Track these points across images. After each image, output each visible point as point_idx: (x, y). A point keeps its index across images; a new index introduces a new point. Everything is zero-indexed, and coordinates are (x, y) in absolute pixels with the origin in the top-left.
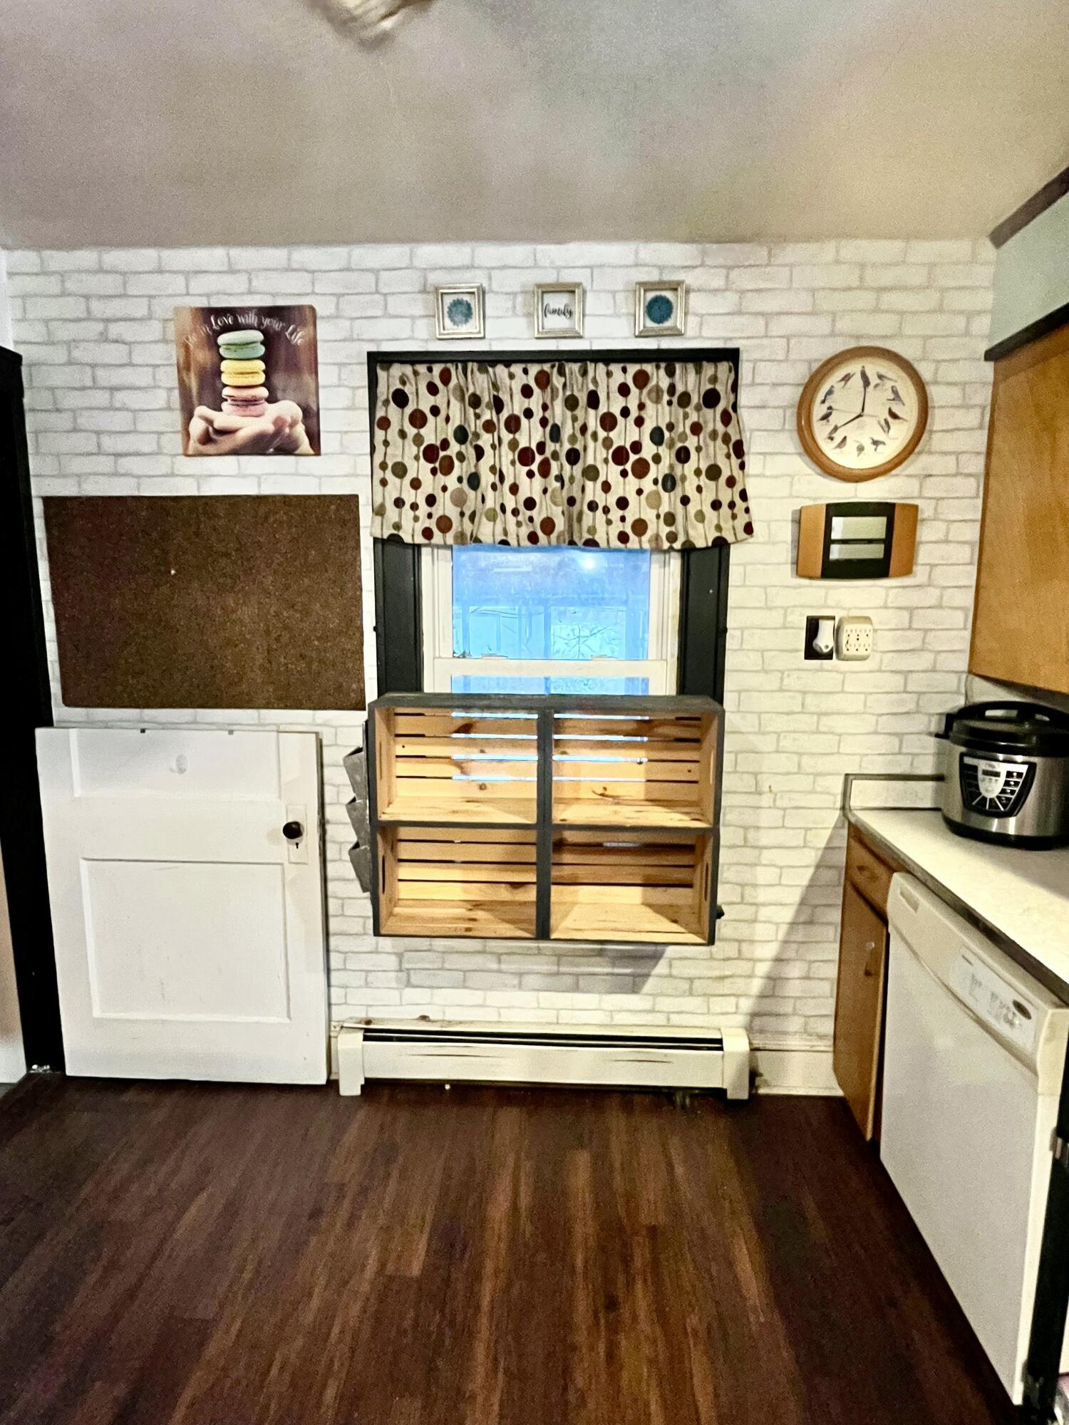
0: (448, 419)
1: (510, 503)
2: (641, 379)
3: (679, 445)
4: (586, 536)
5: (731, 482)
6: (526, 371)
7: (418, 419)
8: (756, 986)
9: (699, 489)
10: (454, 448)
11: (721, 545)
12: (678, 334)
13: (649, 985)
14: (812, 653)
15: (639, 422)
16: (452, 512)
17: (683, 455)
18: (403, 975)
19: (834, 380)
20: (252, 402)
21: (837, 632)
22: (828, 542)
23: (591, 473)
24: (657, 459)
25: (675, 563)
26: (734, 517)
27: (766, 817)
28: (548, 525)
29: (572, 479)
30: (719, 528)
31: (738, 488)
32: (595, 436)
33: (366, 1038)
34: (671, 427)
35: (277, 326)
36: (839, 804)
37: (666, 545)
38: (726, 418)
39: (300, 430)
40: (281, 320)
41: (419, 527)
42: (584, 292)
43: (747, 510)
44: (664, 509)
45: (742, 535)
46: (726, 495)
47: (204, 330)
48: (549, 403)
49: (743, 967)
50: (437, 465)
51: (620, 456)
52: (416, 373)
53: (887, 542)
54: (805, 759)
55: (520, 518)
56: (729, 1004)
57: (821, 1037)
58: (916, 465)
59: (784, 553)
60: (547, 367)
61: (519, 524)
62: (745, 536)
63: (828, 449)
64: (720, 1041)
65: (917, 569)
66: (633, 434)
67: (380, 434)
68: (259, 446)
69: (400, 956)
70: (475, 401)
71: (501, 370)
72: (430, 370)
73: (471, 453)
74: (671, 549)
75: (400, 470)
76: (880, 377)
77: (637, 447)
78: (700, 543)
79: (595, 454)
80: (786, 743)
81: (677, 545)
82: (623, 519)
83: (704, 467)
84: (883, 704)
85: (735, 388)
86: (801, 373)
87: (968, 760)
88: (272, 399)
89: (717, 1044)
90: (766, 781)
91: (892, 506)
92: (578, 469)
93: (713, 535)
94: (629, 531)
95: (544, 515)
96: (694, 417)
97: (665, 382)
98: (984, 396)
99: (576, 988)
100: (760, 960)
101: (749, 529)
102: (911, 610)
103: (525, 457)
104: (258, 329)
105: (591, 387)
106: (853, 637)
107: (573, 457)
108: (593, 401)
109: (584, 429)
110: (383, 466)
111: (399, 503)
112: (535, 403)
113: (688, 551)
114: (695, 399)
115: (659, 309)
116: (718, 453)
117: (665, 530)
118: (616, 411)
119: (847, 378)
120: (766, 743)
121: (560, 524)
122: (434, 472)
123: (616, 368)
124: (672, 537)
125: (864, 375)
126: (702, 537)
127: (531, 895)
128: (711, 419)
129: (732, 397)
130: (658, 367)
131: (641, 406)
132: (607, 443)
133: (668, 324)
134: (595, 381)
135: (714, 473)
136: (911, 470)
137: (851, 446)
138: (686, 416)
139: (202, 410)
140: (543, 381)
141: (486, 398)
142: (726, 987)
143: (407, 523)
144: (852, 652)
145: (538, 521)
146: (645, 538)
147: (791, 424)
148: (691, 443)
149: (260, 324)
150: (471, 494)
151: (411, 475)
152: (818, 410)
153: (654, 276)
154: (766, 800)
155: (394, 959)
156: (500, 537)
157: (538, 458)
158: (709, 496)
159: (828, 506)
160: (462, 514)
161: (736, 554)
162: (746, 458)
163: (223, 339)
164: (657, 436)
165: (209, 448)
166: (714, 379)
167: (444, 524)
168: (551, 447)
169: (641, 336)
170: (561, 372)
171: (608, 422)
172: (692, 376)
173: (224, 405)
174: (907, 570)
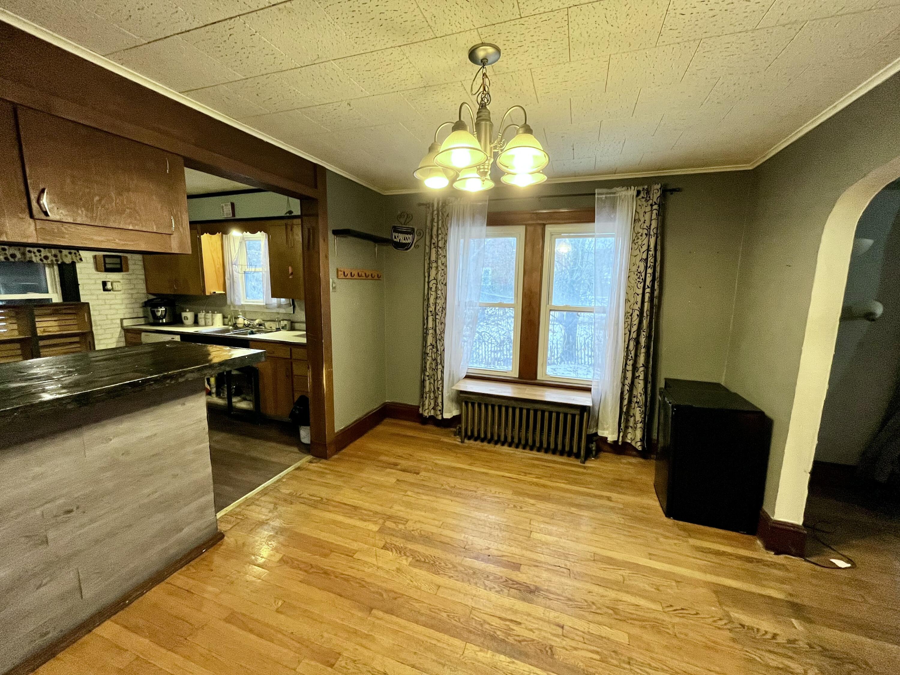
4: (28, 259)
11: (73, 264)
14: (105, 290)
21: (111, 285)
22: (105, 263)
25: (57, 268)
26: (76, 256)
28: (13, 256)
30: (72, 259)
36: (120, 326)
37: (55, 263)
43: (79, 255)
44: (54, 253)
53: (121, 264)
54: (110, 316)
59: (92, 265)
62: (80, 261)
65: (130, 270)
78: (66, 263)
80: (103, 312)
81: (59, 263)
82: (40, 255)
84: (126, 301)
87: (153, 309)
91: (120, 256)
93: (71, 261)
94: (43, 258)
95: (11, 253)
101: (81, 259)
102: (130, 279)
106: (116, 286)
113: (62, 264)
117: (54, 259)
121: (19, 256)
124: (57, 261)
126: (66, 261)
144: (117, 289)
145: (8, 254)
146: (49, 261)
159: (103, 255)
161: (78, 266)
174: (127, 270)
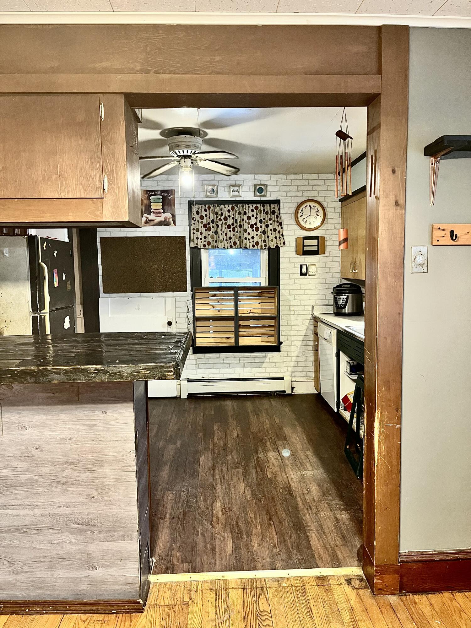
0: (209, 218)
1: (225, 238)
2: (257, 208)
3: (266, 223)
4: (244, 246)
5: (279, 232)
6: (229, 206)
7: (202, 218)
8: (292, 364)
9: (271, 234)
10: (211, 225)
11: (278, 248)
12: (264, 196)
13: (264, 365)
14: (302, 274)
15: (256, 218)
16: (211, 240)
17: (267, 226)
18: (197, 366)
19: (303, 207)
20: (159, 213)
21: (307, 268)
22: (304, 246)
23: (245, 231)
24: (261, 227)
25: (267, 252)
26: (280, 240)
27: (293, 317)
28: (235, 243)
29: (240, 232)
30: (277, 243)
31: (281, 233)
32: (246, 222)
33: (188, 382)
34: (264, 219)
35: (166, 195)
36: (311, 313)
37: (264, 248)
38: (277, 217)
39: (171, 220)
40: (167, 193)
41: (202, 244)
42: (242, 186)
43: (284, 239)
44: (263, 239)
45: (282, 245)
46: (278, 235)
47: (146, 195)
48: (234, 214)
49: (288, 359)
50: (207, 229)
51: (252, 226)
52: (202, 207)
53: (318, 246)
54: (301, 302)
55: (228, 242)
56: (286, 369)
57: (310, 377)
58: (324, 227)
59: (293, 249)
60: (234, 205)
61: (227, 243)
62: (283, 245)
63: (302, 223)
64: (283, 378)
65: (326, 252)
66: (255, 221)
67: (193, 222)
68: (160, 224)
69: (196, 360)
70: (216, 213)
71: (223, 206)
72: (205, 206)
73: (215, 226)
74: (265, 249)
75: (198, 230)
76: (314, 206)
77: (256, 224)
78: (272, 247)
79: (246, 226)
80: (297, 297)
81: (267, 248)
82: (253, 242)
83: (272, 229)
84: (319, 287)
85: (279, 209)
86: (295, 205)
87: (336, 296)
88: (164, 212)
89: (282, 378)
90: (292, 308)
91: (319, 237)
92: (242, 229)
93: (275, 245)
94: (255, 244)
95: (234, 241)
96: (270, 217)
97: (262, 209)
98: (339, 210)
99: (245, 367)
100: (294, 357)
101: (284, 243)
102: (326, 262)
103: (229, 227)
104: (161, 195)
105: (245, 210)
106: (311, 269)
107: (240, 226)
108: (245, 213)
109: (243, 220)
110: (194, 229)
111: (197, 238)
112: (231, 214)
113: (269, 249)
114: (269, 212)
115: (260, 190)
116: (276, 225)
117: (263, 244)
118: (251, 216)
119: (306, 207)
120: (291, 298)
121: (238, 243)
122: (206, 230)
123: (250, 206)
124: (265, 246)
125: (310, 206)
126: (273, 246)
127: (232, 340)
128: (274, 217)
129: (279, 211)
130: (260, 205)
131: (257, 214)
132: (249, 223)
133: (262, 194)
134: (245, 209)
135: (275, 230)
136: (323, 228)
137: (308, 223)
138: (268, 217)
139: (145, 215)
140: (233, 208)
141: (219, 213)
142: (284, 365)
143: (199, 243)
144: (311, 273)
145: (232, 242)
146: (259, 246)
147: (293, 217)
148: (269, 223)
149: (161, 194)
150: (215, 236)
151: (200, 231)
152: (300, 214)
153: (259, 183)
154: (292, 313)
155: (194, 361)
156: (223, 247)
157: (232, 227)
158: (274, 236)
159: (303, 237)
160: (213, 241)
161: (282, 250)
162: (283, 226)
163: (151, 198)
164: (261, 221)
165: (147, 224)
166: (274, 208)
167: (209, 243)
168: (235, 224)
169: (256, 196)
170: (237, 207)
171: (249, 218)
172: (269, 207)
173: (151, 214)
174: (324, 253)
